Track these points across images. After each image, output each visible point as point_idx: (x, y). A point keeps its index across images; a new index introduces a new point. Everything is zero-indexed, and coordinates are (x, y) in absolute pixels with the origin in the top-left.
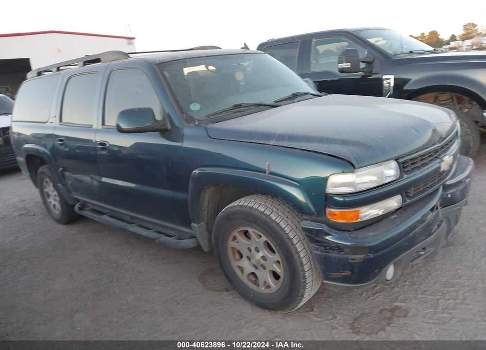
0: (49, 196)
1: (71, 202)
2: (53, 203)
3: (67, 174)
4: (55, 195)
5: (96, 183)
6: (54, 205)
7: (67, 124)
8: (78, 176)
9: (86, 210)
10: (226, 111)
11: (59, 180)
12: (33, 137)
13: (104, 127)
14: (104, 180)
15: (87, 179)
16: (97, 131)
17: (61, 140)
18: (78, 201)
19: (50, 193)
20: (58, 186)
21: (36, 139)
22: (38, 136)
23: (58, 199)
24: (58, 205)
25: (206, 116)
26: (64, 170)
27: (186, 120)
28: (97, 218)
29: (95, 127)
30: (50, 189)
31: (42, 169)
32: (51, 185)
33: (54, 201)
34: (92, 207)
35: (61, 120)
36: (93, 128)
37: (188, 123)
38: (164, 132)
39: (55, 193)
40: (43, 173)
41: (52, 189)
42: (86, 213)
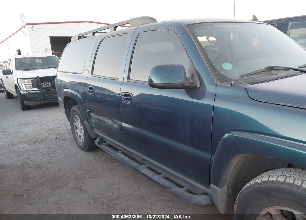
0: (76, 128)
1: (92, 136)
2: (79, 134)
3: (93, 115)
4: (81, 128)
5: (116, 126)
6: (80, 136)
7: (97, 76)
8: (101, 118)
9: (104, 145)
10: (259, 72)
11: (86, 118)
12: (70, 84)
13: (129, 80)
14: (124, 124)
15: (109, 121)
16: (122, 83)
17: (91, 88)
18: (99, 136)
19: (78, 126)
20: (84, 123)
21: (73, 85)
22: (73, 83)
23: (83, 131)
24: (82, 136)
25: (240, 76)
26: (91, 111)
27: (218, 79)
28: (113, 154)
29: (121, 80)
30: (78, 123)
31: (74, 108)
32: (79, 121)
33: (80, 132)
34: (108, 142)
35: (92, 73)
36: (120, 80)
37: (221, 83)
38: (191, 90)
39: (82, 127)
40: (74, 111)
41: (80, 124)
42: (104, 147)
